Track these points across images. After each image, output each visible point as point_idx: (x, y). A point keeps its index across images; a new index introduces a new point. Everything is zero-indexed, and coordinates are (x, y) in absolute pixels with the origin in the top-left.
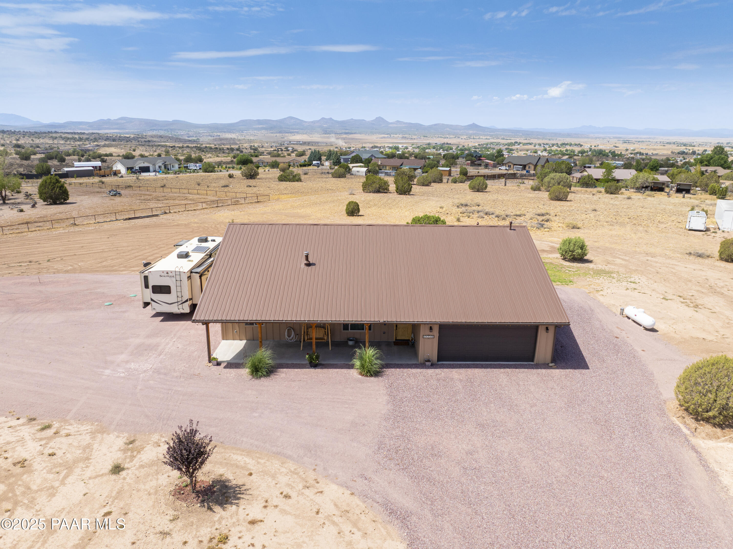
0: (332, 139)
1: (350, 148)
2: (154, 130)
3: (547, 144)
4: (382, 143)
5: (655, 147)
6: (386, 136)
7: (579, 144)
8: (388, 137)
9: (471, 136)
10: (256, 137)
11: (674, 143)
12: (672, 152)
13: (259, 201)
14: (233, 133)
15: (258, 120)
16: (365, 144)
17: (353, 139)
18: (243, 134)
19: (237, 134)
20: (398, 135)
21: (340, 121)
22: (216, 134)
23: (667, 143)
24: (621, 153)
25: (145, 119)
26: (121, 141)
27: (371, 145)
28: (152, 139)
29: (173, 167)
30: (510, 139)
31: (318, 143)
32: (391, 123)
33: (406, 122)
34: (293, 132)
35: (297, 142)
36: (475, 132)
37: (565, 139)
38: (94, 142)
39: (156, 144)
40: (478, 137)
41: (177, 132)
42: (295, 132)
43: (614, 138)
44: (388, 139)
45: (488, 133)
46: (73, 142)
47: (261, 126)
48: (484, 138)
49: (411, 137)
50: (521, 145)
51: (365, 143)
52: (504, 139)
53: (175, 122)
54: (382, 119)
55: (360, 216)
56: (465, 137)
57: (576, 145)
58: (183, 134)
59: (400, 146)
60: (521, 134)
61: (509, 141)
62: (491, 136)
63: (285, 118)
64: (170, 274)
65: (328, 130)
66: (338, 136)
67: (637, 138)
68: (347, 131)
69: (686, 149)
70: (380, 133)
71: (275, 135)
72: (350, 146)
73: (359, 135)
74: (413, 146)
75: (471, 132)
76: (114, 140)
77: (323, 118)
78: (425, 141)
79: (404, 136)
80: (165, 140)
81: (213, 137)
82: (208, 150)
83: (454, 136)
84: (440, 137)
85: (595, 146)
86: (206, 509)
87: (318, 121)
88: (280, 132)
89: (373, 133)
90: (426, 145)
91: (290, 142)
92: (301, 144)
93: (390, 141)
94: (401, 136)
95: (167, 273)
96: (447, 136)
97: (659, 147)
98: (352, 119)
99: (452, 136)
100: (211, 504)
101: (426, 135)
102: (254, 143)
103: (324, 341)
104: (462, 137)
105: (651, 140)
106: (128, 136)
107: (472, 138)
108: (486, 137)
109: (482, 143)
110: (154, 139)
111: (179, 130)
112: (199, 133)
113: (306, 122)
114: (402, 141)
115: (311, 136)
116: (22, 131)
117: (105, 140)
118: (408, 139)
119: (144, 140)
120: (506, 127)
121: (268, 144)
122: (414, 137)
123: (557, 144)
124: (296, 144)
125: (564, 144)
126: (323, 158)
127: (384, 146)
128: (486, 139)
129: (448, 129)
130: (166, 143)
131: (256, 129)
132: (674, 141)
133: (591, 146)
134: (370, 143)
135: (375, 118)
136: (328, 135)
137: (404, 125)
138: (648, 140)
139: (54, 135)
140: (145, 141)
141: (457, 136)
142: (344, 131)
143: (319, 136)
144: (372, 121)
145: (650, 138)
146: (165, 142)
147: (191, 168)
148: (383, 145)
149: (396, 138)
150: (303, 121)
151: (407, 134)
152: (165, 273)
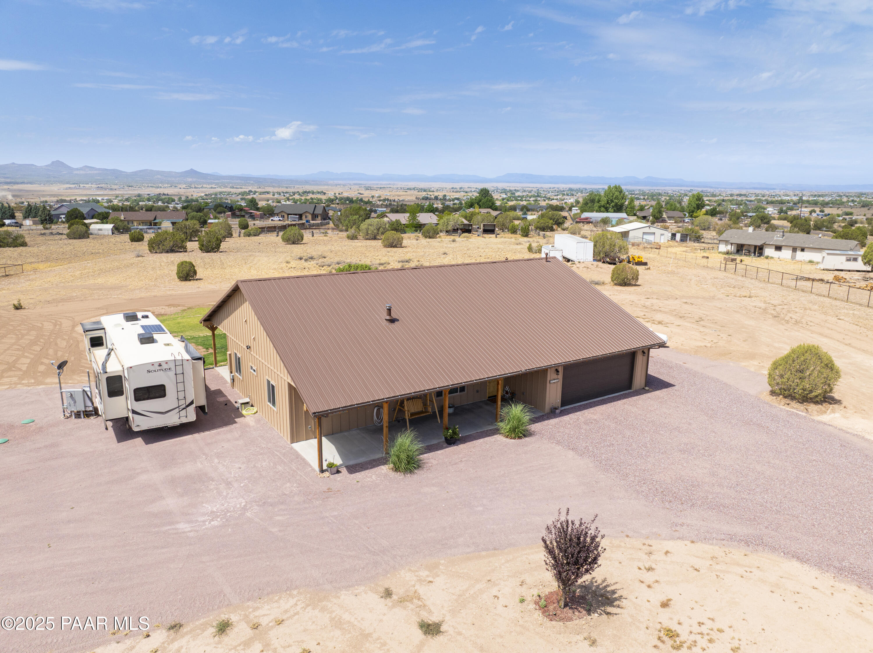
3: (287, 193)
4: (69, 195)
5: (398, 193)
6: (73, 186)
7: (322, 192)
8: (75, 188)
9: (191, 185)
11: (414, 189)
12: (416, 198)
13: (7, 274)
17: (20, 191)
20: (90, 185)
23: (408, 189)
24: (369, 200)
30: (241, 188)
32: (77, 169)
33: (98, 167)
36: (194, 180)
37: (303, 186)
40: (200, 186)
43: (355, 184)
44: (76, 191)
45: (212, 181)
48: (208, 186)
49: (110, 187)
50: (257, 194)
51: (44, 196)
52: (233, 188)
54: (62, 163)
55: (199, 279)
56: (184, 186)
57: (318, 193)
59: (100, 199)
60: (252, 182)
61: (242, 190)
62: (217, 184)
64: (165, 366)
67: (377, 184)
68: (8, 180)
69: (428, 194)
70: (62, 182)
73: (30, 185)
74: (119, 199)
75: (190, 180)
78: (132, 192)
79: (99, 186)
83: (169, 185)
84: (152, 187)
85: (339, 194)
89: (51, 182)
90: (135, 196)
93: (82, 193)
94: (94, 186)
95: (160, 365)
96: (160, 185)
97: (401, 193)
98: (14, 163)
99: (166, 185)
101: (131, 185)
103: (428, 414)
104: (180, 186)
105: (392, 186)
107: (193, 187)
108: (210, 186)
109: (210, 192)
114: (98, 193)
118: (106, 189)
120: (232, 174)
122: (114, 187)
123: (298, 192)
125: (305, 192)
126: (19, 215)
127: (76, 199)
128: (212, 188)
129: (159, 177)
132: (413, 187)
133: (335, 194)
134: (53, 195)
135: (49, 163)
138: (388, 186)
141: (173, 185)
144: (46, 166)
145: (390, 184)
148: (73, 198)
149: (90, 189)
151: (102, 184)
152: (156, 365)
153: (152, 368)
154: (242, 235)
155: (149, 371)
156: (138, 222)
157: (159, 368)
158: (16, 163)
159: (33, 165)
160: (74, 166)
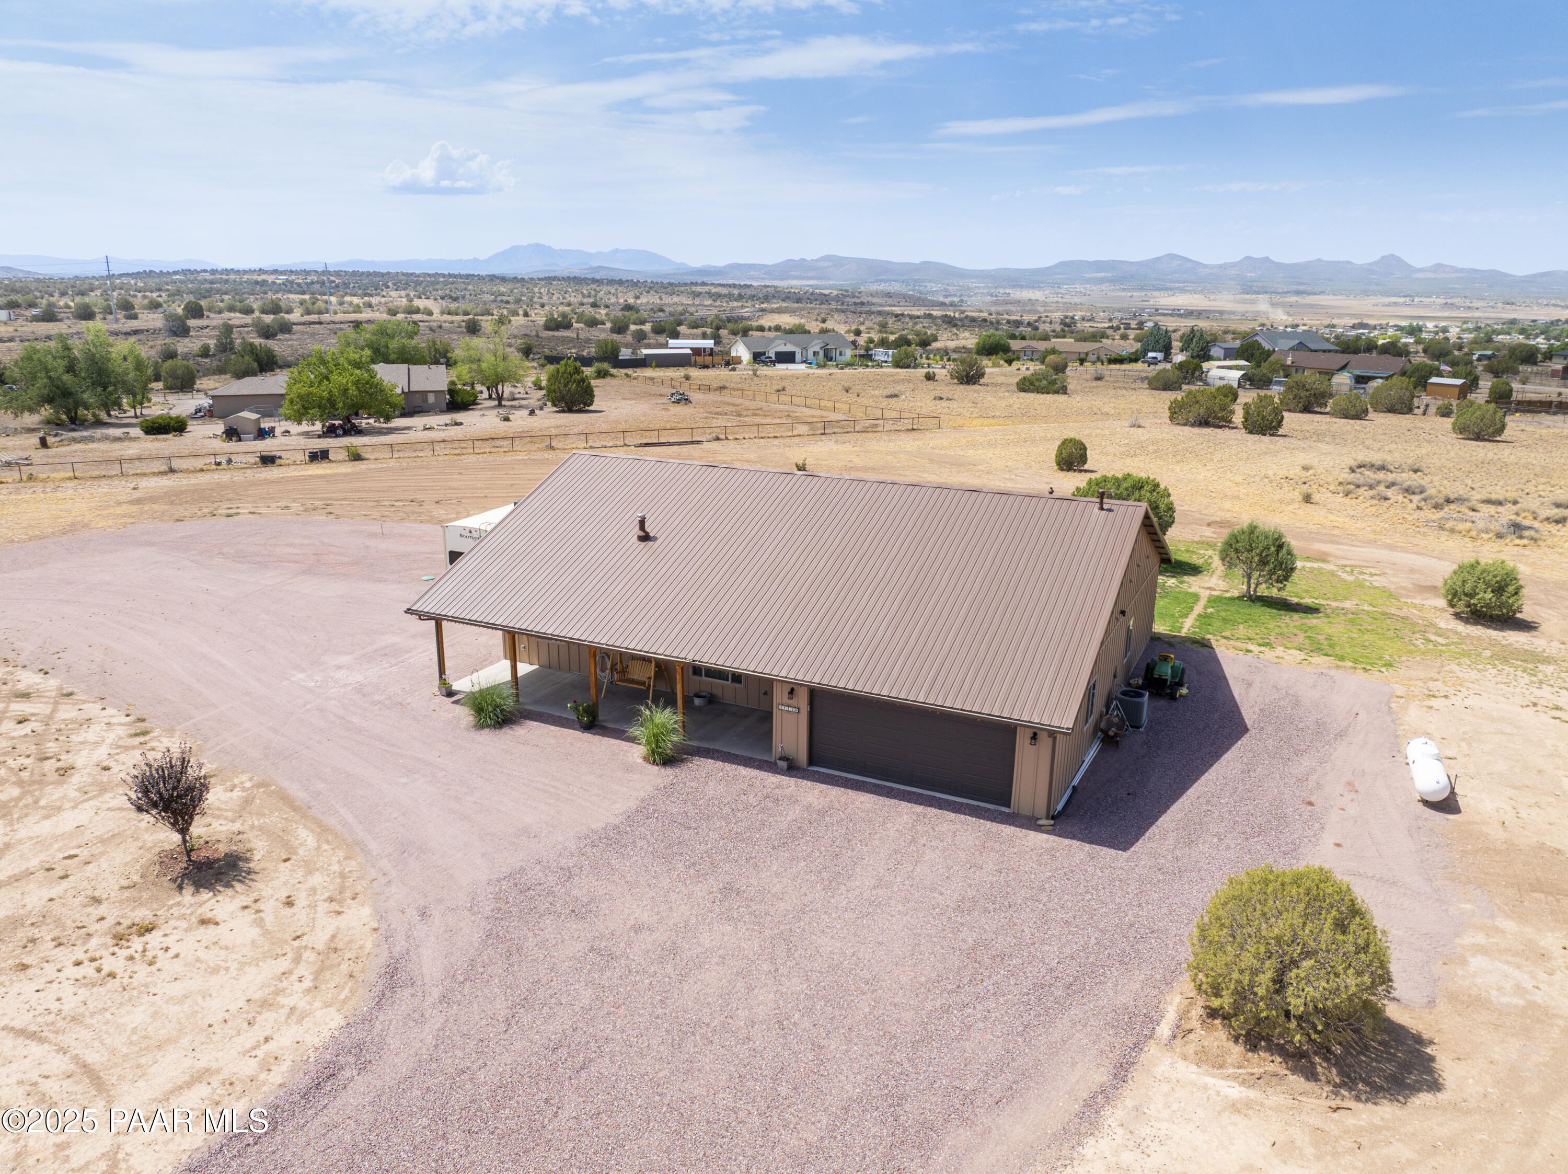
0: (1262, 305)
1: (1297, 326)
2: (882, 280)
4: (1383, 316)
6: (1402, 300)
8: (1405, 304)
10: (1086, 297)
13: (915, 427)
14: (1039, 288)
15: (1096, 263)
16: (1339, 318)
17: (1312, 306)
18: (1059, 290)
19: (1046, 292)
20: (1432, 300)
21: (1289, 265)
22: (1002, 291)
25: (868, 260)
26: (811, 303)
27: (1351, 322)
28: (870, 299)
29: (841, 354)
31: (1221, 313)
32: (1421, 270)
33: (1461, 266)
34: (1171, 289)
35: (1174, 310)
38: (763, 303)
39: (874, 309)
41: (926, 287)
42: (1177, 289)
44: (1400, 309)
46: (727, 302)
47: (1103, 274)
49: (1468, 304)
51: (1340, 316)
53: (926, 266)
54: (1399, 260)
55: (1086, 471)
58: (934, 289)
59: (1430, 325)
63: (1159, 258)
65: (1255, 284)
66: (1277, 299)
68: (1301, 288)
70: (1387, 294)
71: (1130, 294)
72: (1296, 322)
73: (1331, 297)
74: (1465, 326)
76: (799, 300)
77: (1248, 258)
78: (1500, 315)
79: (1449, 301)
80: (895, 301)
81: (996, 296)
82: (967, 322)
84: (1554, 305)
86: (175, 886)
87: (1233, 265)
88: (1141, 289)
89: (1366, 293)
90: (1504, 324)
91: (1157, 310)
92: (1180, 316)
93: (1409, 314)
94: (1441, 301)
95: (470, 532)
100: (186, 881)
101: (1513, 300)
102: (1076, 310)
106: (826, 292)
110: (875, 300)
111: (930, 281)
112: (969, 288)
113: (1205, 266)
114: (1439, 314)
115: (1212, 297)
116: (649, 281)
117: (783, 300)
118: (1458, 308)
119: (853, 300)
121: (1106, 314)
122: (1477, 304)
124: (1171, 315)
127: (1387, 324)
130: (893, 308)
131: (1089, 281)
134: (1352, 316)
135: (1378, 258)
136: (1254, 296)
137: (1454, 275)
139: (699, 289)
140: (855, 304)
142: (1294, 287)
143: (1231, 297)
146: (894, 306)
147: (877, 358)
148: (1384, 322)
149: (1428, 306)
150: (1198, 263)
151: (1457, 297)
152: (468, 530)
153: (464, 533)
154: (1432, 410)
155: (461, 536)
156: (1313, 371)
157: (469, 534)
158: (1324, 259)
159: (1348, 262)
160: (1417, 264)
